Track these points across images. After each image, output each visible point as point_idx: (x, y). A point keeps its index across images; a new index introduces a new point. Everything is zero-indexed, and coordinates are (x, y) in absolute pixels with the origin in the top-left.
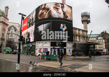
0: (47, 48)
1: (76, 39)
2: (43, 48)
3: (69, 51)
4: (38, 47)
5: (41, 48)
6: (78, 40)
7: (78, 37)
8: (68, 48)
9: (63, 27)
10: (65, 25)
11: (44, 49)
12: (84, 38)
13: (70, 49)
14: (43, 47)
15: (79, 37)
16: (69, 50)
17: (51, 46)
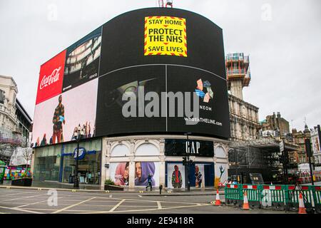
0: (153, 162)
1: (235, 130)
2: (136, 162)
3: (222, 172)
4: (112, 160)
5: (128, 163)
6: (239, 135)
7: (238, 127)
8: (218, 160)
9: (205, 91)
10: (207, 83)
11: (139, 165)
12: (253, 128)
13: (223, 166)
14: (137, 159)
15: (242, 125)
16: (221, 169)
17: (167, 153)
